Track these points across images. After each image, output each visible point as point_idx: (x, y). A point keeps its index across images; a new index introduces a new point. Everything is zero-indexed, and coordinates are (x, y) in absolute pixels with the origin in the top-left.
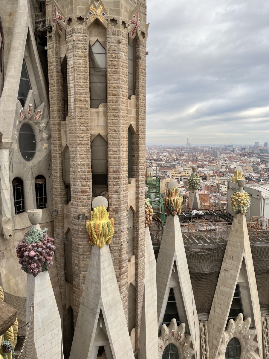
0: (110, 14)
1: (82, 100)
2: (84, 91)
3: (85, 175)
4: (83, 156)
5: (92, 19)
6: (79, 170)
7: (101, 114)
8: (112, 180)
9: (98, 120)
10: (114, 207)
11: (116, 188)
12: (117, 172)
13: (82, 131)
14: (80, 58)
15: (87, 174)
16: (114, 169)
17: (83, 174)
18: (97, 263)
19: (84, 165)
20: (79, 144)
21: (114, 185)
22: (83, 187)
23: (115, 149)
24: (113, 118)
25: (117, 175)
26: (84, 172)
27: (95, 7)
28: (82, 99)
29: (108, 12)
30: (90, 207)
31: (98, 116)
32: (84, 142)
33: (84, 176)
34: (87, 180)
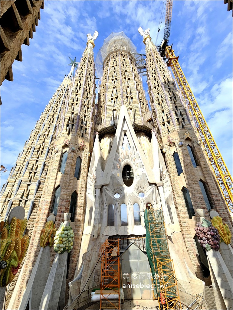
4: (197, 189)
5: (186, 138)
6: (197, 196)
7: (199, 170)
8: (216, 201)
9: (198, 173)
10: (223, 217)
13: (193, 177)
15: (202, 198)
16: (215, 195)
18: (230, 256)
19: (199, 193)
20: (194, 183)
21: (218, 204)
22: (202, 205)
23: (212, 185)
26: (200, 197)
27: (187, 134)
28: (190, 164)
29: (191, 135)
30: (210, 217)
31: (198, 171)
32: (196, 182)
34: (203, 201)
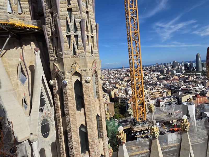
0: (82, 68)
1: (72, 110)
2: (73, 105)
4: (75, 137)
5: (74, 72)
7: (82, 114)
9: (81, 117)
11: (93, 150)
14: (69, 90)
16: (91, 140)
17: (76, 146)
19: (76, 141)
20: (72, 132)
21: (92, 148)
22: (76, 152)
24: (88, 116)
26: (76, 144)
27: (75, 66)
29: (81, 67)
32: (75, 130)
33: (76, 147)
34: (78, 148)
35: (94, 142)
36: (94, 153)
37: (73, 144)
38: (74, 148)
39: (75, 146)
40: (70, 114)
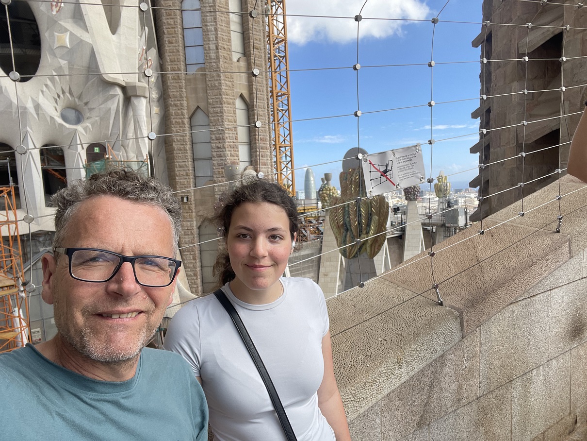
3: (233, 142)
7: (243, 69)
8: (260, 150)
12: (264, 141)
16: (261, 136)
17: (231, 141)
25: (265, 144)
32: (230, 101)
33: (232, 144)
34: (235, 149)
35: (265, 142)
36: (266, 169)
37: (227, 135)
38: (227, 145)
39: (229, 141)
40: (220, 57)
